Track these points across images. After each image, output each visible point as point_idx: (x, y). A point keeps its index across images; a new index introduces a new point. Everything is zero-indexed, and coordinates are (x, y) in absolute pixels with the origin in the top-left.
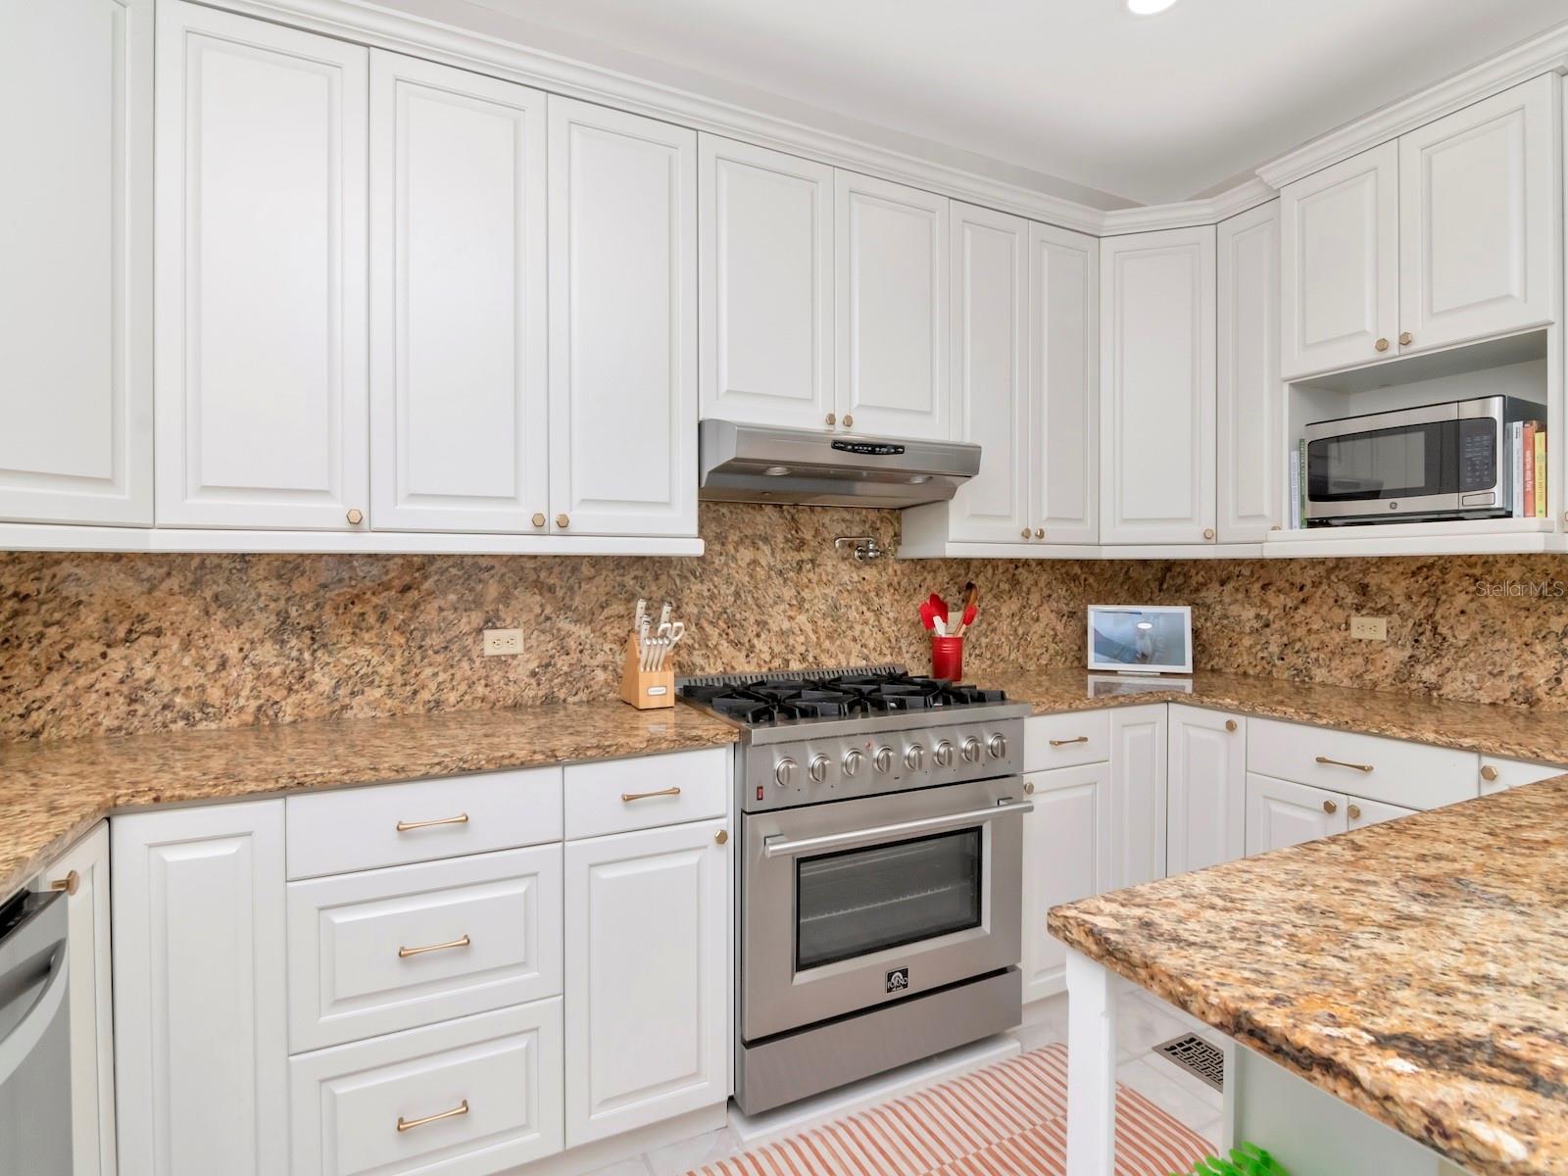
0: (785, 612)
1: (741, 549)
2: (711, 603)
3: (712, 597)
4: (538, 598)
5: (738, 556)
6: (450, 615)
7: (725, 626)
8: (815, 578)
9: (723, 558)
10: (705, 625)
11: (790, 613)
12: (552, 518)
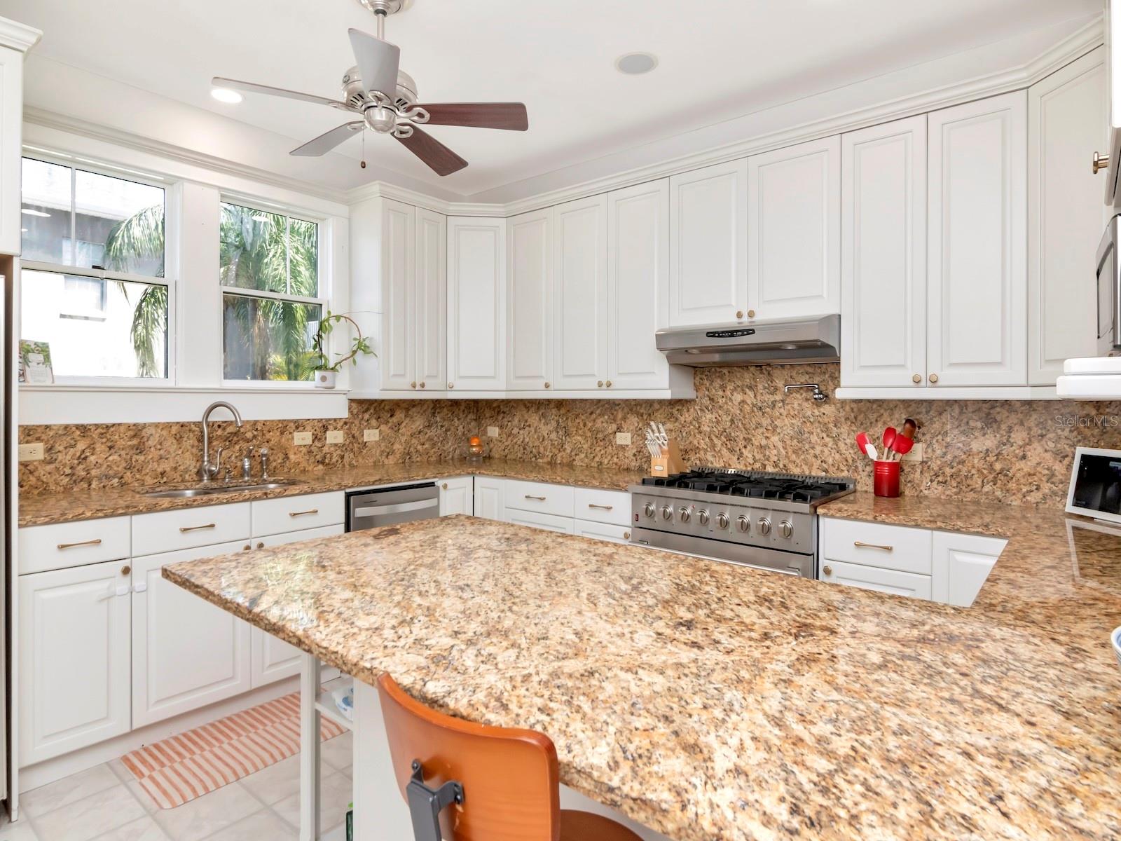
0: (763, 433)
1: (735, 394)
2: (717, 426)
3: (718, 422)
4: (636, 419)
5: (733, 398)
6: (605, 424)
7: (725, 440)
8: (785, 413)
9: (724, 400)
10: (714, 438)
11: (767, 435)
12: (604, 382)
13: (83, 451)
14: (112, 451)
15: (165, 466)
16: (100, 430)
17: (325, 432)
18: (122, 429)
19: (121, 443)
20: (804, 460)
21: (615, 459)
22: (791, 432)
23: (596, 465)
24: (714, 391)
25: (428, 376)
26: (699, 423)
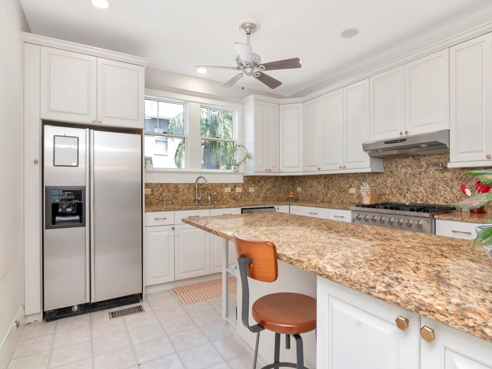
0: (415, 186)
1: (402, 169)
2: (394, 184)
3: (394, 182)
4: (358, 182)
5: (401, 171)
6: (344, 185)
7: (398, 190)
8: (426, 176)
9: (397, 172)
10: (392, 189)
11: (417, 187)
12: (342, 166)
13: (161, 192)
14: (169, 192)
15: (185, 198)
16: (166, 185)
17: (235, 188)
18: (172, 185)
19: (172, 190)
20: (436, 198)
21: (349, 199)
22: (429, 185)
23: (341, 202)
24: (393, 168)
25: (272, 167)
26: (386, 183)
